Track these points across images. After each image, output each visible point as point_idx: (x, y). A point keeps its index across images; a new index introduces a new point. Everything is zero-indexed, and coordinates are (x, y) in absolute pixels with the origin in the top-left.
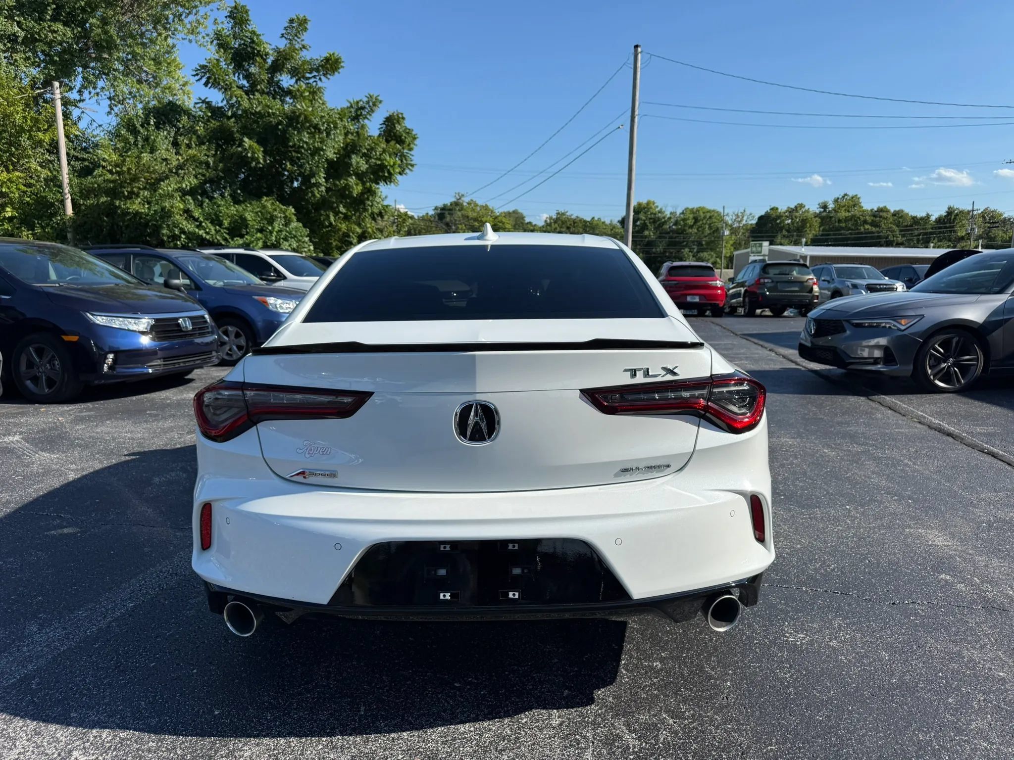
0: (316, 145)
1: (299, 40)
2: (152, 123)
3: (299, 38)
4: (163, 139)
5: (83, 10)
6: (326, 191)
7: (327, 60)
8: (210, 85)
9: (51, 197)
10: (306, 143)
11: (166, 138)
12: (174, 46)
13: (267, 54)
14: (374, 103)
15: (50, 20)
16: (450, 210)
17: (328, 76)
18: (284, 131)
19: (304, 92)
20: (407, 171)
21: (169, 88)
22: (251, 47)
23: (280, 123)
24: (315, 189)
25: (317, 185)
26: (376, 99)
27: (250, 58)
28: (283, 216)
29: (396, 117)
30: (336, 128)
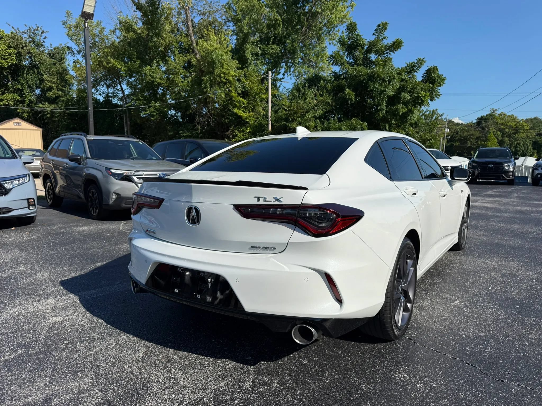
0: (382, 89)
1: (382, 35)
2: (307, 86)
3: (382, 34)
4: (310, 93)
5: (285, 37)
6: (386, 113)
7: (394, 43)
8: (334, 64)
9: (263, 123)
10: (377, 88)
11: (312, 92)
12: (326, 47)
13: (364, 45)
14: (421, 62)
15: (272, 44)
16: (486, 119)
17: (395, 52)
18: (366, 83)
19: (380, 62)
20: (436, 98)
21: (322, 67)
22: (356, 42)
23: (364, 79)
24: (380, 112)
25: (382, 110)
26: (422, 60)
27: (355, 48)
28: (360, 127)
29: (432, 69)
30: (394, 79)
